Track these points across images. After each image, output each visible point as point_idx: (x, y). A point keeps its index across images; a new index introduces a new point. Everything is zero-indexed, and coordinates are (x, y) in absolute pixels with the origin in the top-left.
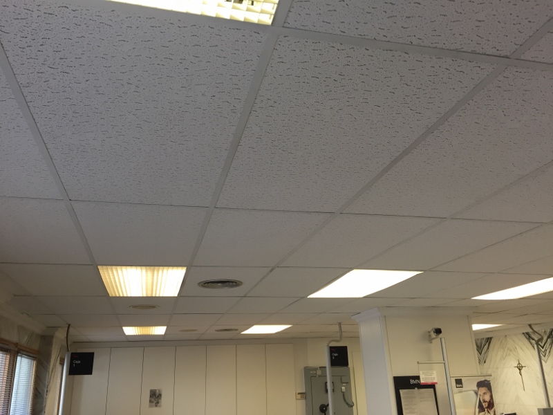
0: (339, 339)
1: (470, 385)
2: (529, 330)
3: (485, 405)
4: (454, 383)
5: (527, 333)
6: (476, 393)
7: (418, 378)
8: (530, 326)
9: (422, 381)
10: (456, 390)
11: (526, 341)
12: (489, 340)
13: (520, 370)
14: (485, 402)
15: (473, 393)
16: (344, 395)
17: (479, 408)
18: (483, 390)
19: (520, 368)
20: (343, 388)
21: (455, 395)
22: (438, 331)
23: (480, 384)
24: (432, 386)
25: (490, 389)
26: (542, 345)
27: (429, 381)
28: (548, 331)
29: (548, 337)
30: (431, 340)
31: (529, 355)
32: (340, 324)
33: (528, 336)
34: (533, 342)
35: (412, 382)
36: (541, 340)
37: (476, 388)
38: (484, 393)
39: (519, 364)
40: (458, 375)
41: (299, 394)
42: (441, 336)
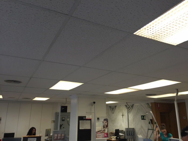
0: (65, 103)
1: (102, 120)
2: (126, 104)
3: (105, 126)
4: (97, 119)
5: (126, 105)
6: (103, 122)
7: (85, 117)
8: (127, 103)
9: (87, 118)
10: (97, 121)
11: (125, 107)
12: (116, 106)
13: (123, 116)
14: (105, 125)
15: (102, 122)
16: (68, 122)
17: (103, 127)
18: (105, 121)
19: (123, 115)
20: (68, 119)
21: (96, 123)
22: (94, 103)
23: (105, 120)
24: (90, 120)
25: (107, 121)
26: (129, 109)
27: (89, 118)
28: (132, 105)
29: (131, 107)
30: (92, 105)
31: (125, 112)
32: (66, 99)
33: (126, 106)
34: (127, 108)
35: (84, 118)
36: (129, 107)
37: (103, 121)
38: (106, 123)
39: (123, 114)
40: (98, 116)
41: (53, 121)
42: (95, 104)
